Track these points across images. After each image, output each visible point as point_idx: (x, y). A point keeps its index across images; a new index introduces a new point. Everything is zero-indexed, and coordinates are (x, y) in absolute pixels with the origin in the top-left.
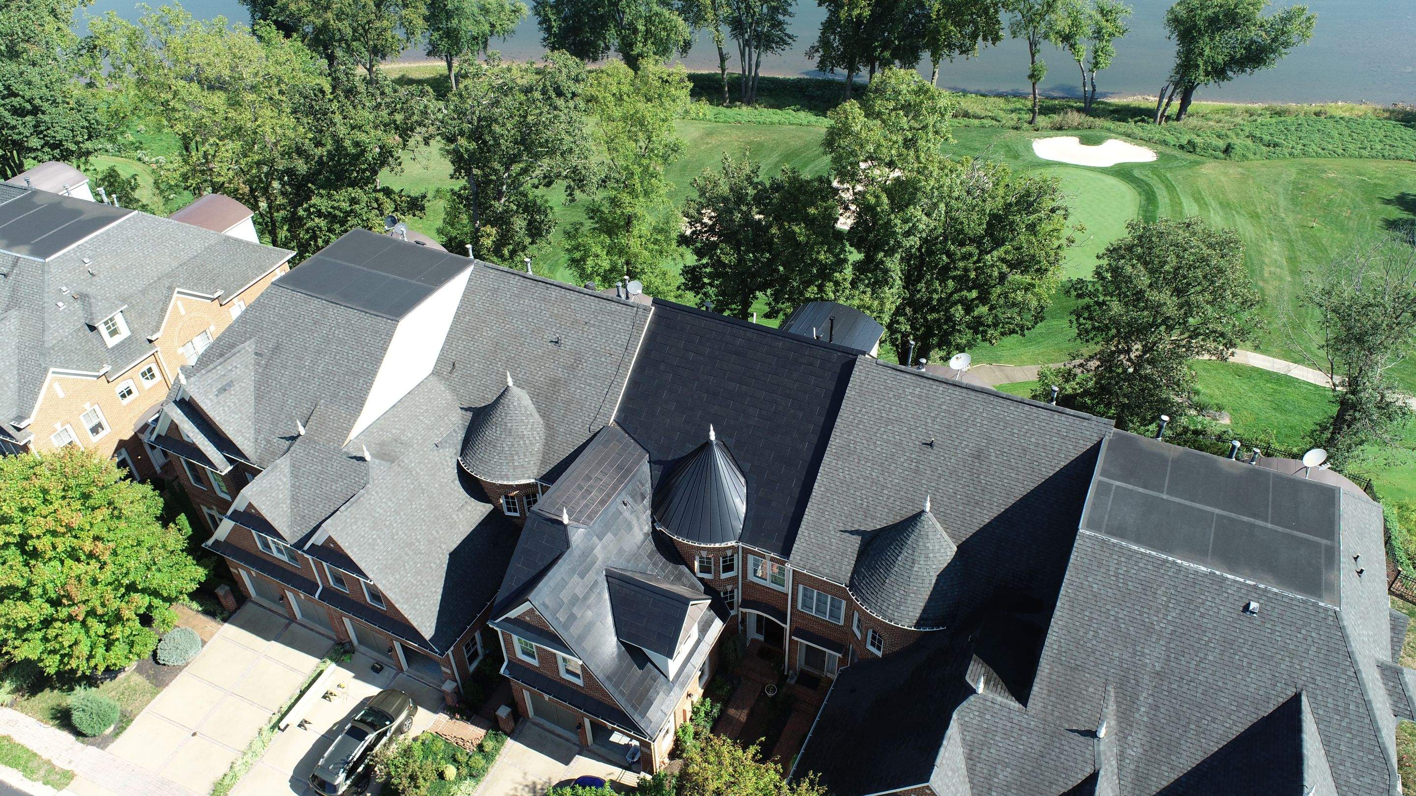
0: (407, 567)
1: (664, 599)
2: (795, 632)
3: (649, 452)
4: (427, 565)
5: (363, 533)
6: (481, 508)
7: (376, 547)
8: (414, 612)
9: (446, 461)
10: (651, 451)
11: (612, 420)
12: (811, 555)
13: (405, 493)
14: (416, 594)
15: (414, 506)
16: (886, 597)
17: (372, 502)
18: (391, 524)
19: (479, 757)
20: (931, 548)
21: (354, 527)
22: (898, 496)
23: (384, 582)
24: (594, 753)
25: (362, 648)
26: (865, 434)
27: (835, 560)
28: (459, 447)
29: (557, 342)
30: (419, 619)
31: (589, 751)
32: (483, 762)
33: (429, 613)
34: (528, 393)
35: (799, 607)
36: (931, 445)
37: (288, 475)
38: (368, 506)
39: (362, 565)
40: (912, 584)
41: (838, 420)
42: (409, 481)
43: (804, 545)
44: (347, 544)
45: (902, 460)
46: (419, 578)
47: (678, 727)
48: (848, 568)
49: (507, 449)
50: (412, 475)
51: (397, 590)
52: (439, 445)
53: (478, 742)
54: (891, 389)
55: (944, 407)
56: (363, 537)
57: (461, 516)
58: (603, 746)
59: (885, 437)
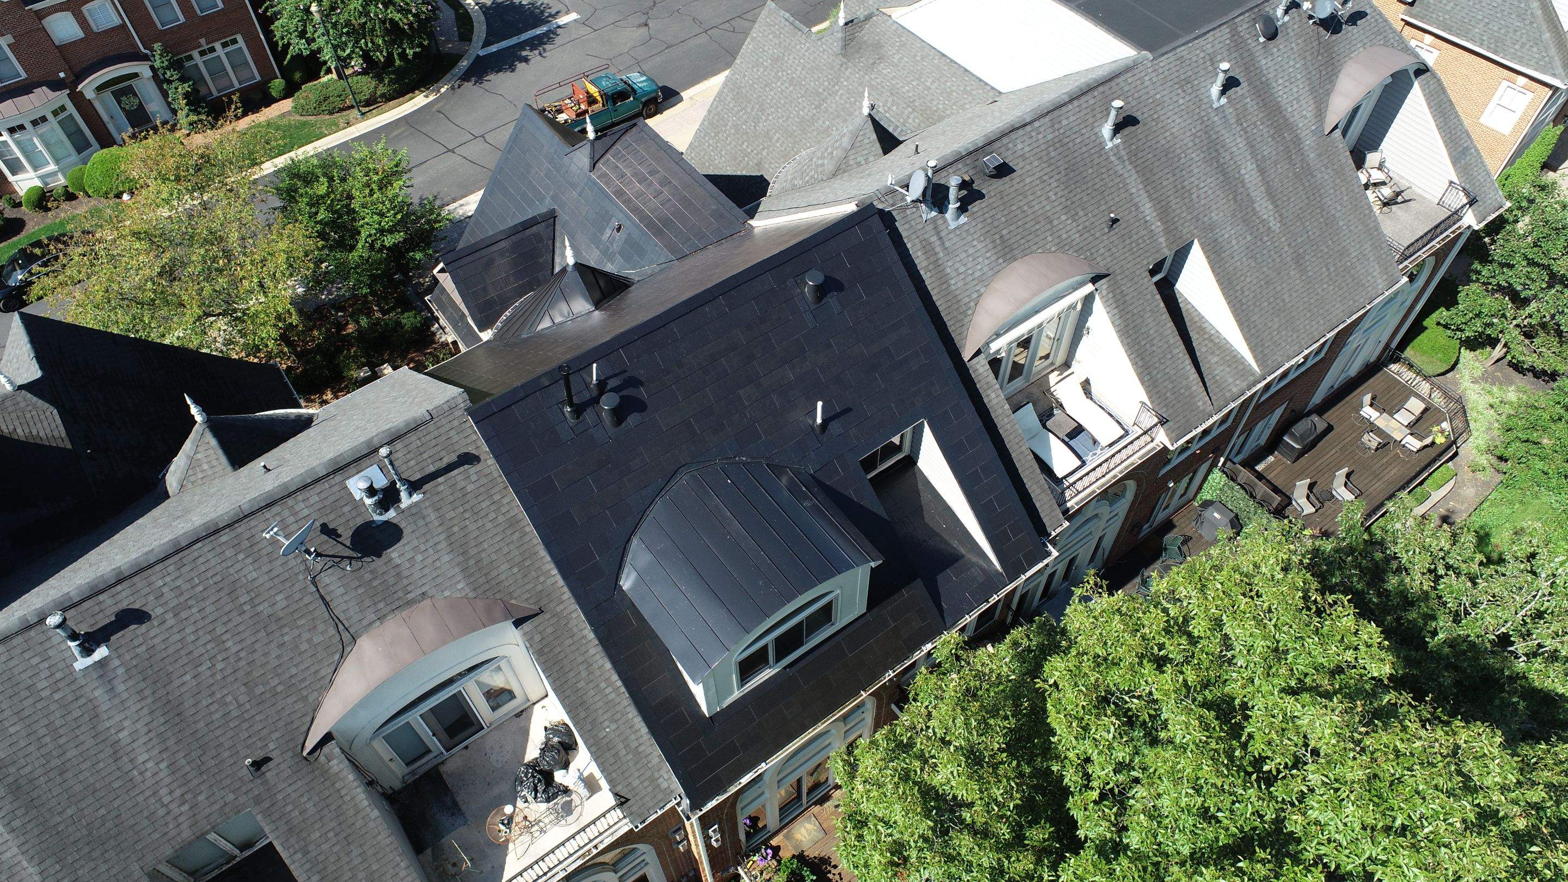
5: (766, 49)
13: (812, 84)
17: (798, 47)
21: (771, 36)
38: (793, 44)
42: (826, 84)
56: (764, 51)
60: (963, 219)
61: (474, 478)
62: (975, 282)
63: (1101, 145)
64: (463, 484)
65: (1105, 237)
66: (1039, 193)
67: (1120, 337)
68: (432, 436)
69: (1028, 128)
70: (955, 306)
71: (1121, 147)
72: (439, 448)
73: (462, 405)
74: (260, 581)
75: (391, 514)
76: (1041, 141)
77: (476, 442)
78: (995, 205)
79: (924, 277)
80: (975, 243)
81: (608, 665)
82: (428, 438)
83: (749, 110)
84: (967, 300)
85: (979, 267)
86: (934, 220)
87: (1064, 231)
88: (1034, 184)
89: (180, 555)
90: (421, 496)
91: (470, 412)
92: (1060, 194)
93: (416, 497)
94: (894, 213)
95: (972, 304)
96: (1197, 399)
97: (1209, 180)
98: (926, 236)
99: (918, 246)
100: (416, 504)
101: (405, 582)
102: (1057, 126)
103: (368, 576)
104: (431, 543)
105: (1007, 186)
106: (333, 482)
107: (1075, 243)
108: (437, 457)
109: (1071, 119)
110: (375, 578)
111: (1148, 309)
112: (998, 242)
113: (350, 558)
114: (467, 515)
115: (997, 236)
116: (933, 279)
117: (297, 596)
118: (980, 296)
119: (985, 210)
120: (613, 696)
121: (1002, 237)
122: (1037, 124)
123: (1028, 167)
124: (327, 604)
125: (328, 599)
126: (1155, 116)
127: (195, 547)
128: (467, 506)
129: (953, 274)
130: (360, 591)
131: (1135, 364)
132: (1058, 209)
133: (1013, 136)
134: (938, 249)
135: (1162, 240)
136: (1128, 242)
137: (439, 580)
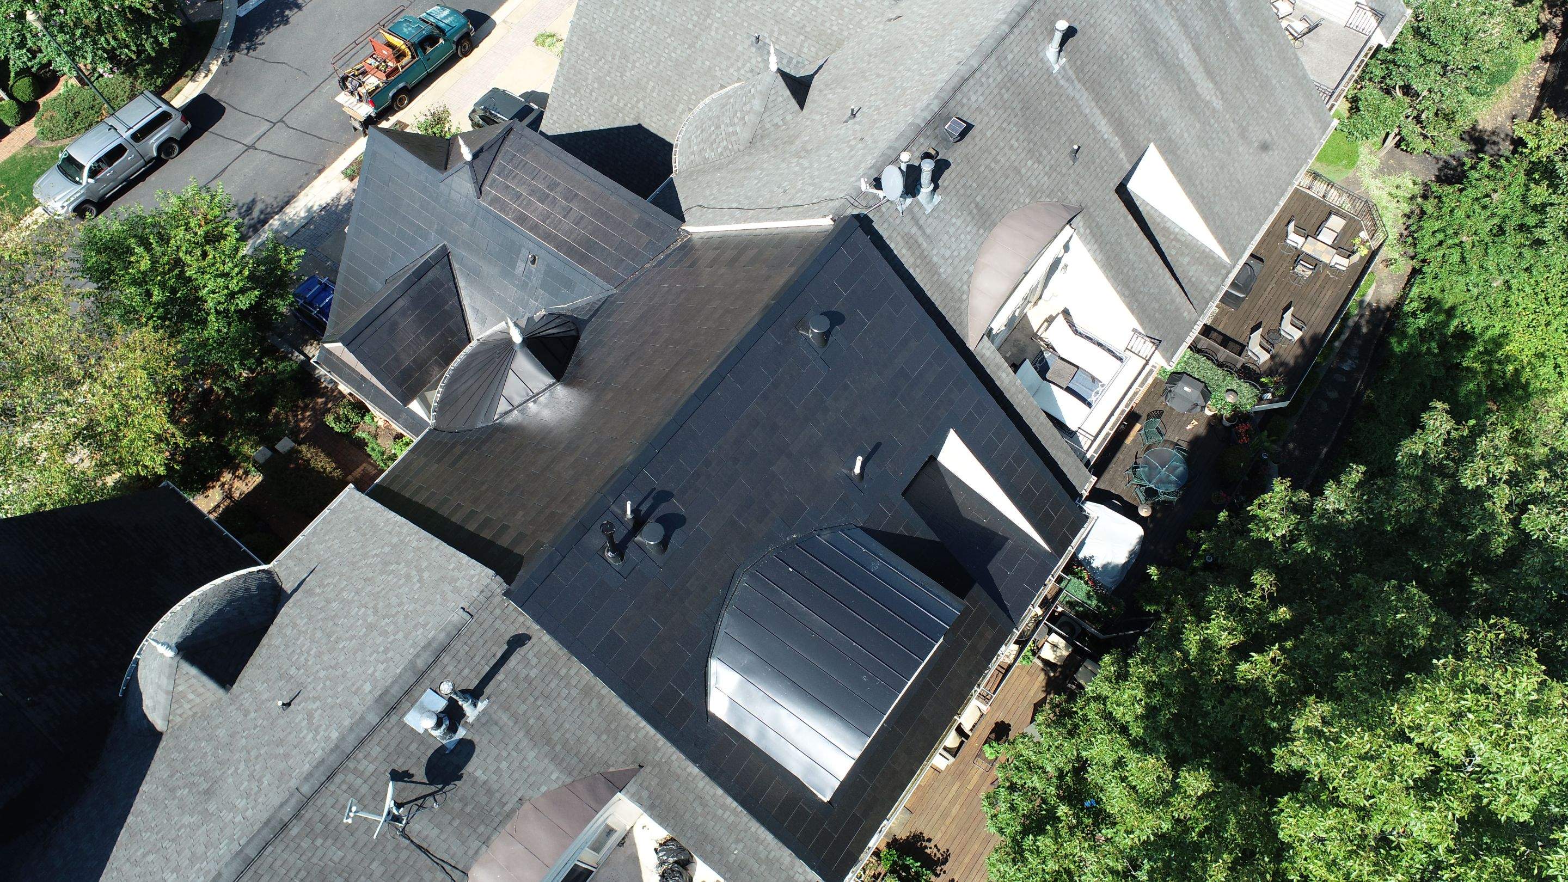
0: (601, 63)
4: (613, 91)
14: (579, 88)
15: (669, 40)
30: (556, 104)
33: (566, 115)
42: (695, 18)
46: (596, 85)
50: (705, 20)
60: (937, 198)
61: (534, 661)
62: (963, 262)
63: (1049, 71)
64: (525, 672)
65: (1071, 171)
66: (1002, 144)
67: (1104, 272)
68: (477, 635)
69: (978, 75)
70: (950, 296)
71: (1067, 67)
72: (489, 645)
73: (499, 590)
74: (349, 857)
75: (461, 733)
76: (993, 85)
77: (522, 622)
78: (964, 172)
79: (914, 275)
80: (954, 220)
81: (720, 792)
82: (473, 639)
83: (610, 59)
84: (959, 284)
85: (963, 245)
86: (910, 209)
87: (1033, 177)
88: (995, 136)
89: (253, 868)
90: (486, 702)
91: (507, 594)
92: (1021, 139)
93: (482, 705)
94: (871, 216)
95: (965, 287)
96: (1182, 310)
97: (1153, 76)
98: (906, 230)
99: (902, 244)
100: (484, 712)
101: (498, 795)
102: (1004, 64)
103: (458, 806)
104: (511, 746)
105: (970, 147)
106: (389, 725)
107: (1045, 187)
108: (489, 655)
109: (1016, 51)
110: (466, 805)
111: (1123, 233)
112: (975, 211)
113: (433, 794)
114: (539, 703)
115: (973, 205)
116: (923, 274)
117: (392, 856)
118: (970, 276)
119: (956, 180)
120: (732, 818)
121: (977, 205)
122: (985, 68)
123: (986, 119)
124: (426, 852)
125: (425, 845)
126: (1092, 21)
127: (266, 853)
128: (537, 693)
129: (941, 262)
130: (456, 823)
131: (1122, 294)
132: (1023, 155)
133: (965, 89)
134: (921, 240)
135: (1122, 155)
136: (1092, 168)
137: (533, 779)
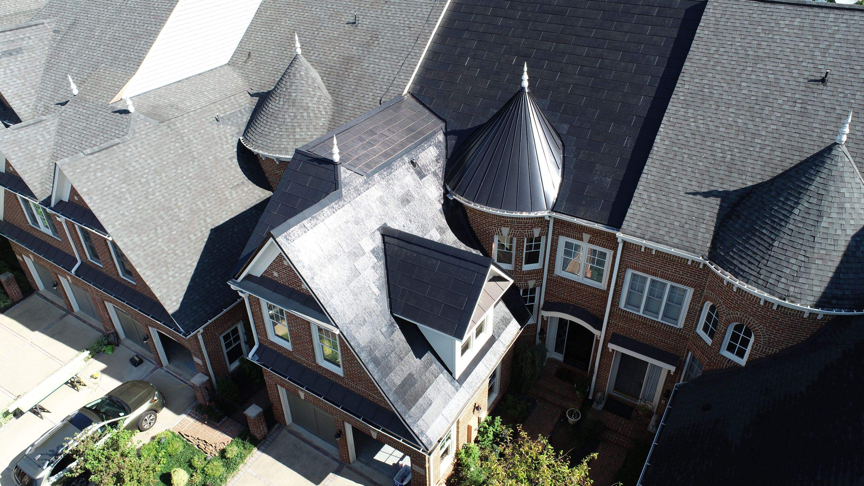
0: (159, 231)
1: (457, 262)
2: (613, 338)
3: (444, 120)
4: (185, 235)
5: (108, 183)
6: (260, 193)
7: (123, 202)
8: (158, 281)
9: (226, 137)
10: (447, 119)
11: (405, 92)
12: (652, 221)
13: (171, 156)
14: (165, 262)
15: (179, 171)
16: (774, 266)
17: (128, 154)
18: (147, 182)
19: (218, 464)
20: (847, 195)
21: (99, 174)
22: (778, 145)
23: (126, 240)
24: (356, 472)
25: (128, 342)
26: (724, 77)
27: (687, 226)
28: (243, 128)
29: (354, 23)
30: (164, 291)
31: (350, 469)
32: (223, 470)
33: (178, 286)
34: (319, 73)
35: (622, 305)
36: (823, 81)
37: (53, 133)
38: (121, 157)
39: (101, 217)
40: (817, 246)
41: (687, 63)
42: (177, 145)
43: (643, 209)
44: (85, 190)
45: (780, 102)
46: (172, 246)
47: (460, 447)
48: (707, 235)
49: (289, 120)
50: (183, 140)
51: (142, 254)
52: (220, 120)
53: (222, 447)
54: (759, 23)
55: (837, 36)
56: (109, 187)
57: (235, 195)
58: (367, 464)
59: (753, 77)
